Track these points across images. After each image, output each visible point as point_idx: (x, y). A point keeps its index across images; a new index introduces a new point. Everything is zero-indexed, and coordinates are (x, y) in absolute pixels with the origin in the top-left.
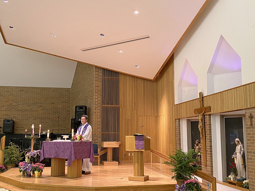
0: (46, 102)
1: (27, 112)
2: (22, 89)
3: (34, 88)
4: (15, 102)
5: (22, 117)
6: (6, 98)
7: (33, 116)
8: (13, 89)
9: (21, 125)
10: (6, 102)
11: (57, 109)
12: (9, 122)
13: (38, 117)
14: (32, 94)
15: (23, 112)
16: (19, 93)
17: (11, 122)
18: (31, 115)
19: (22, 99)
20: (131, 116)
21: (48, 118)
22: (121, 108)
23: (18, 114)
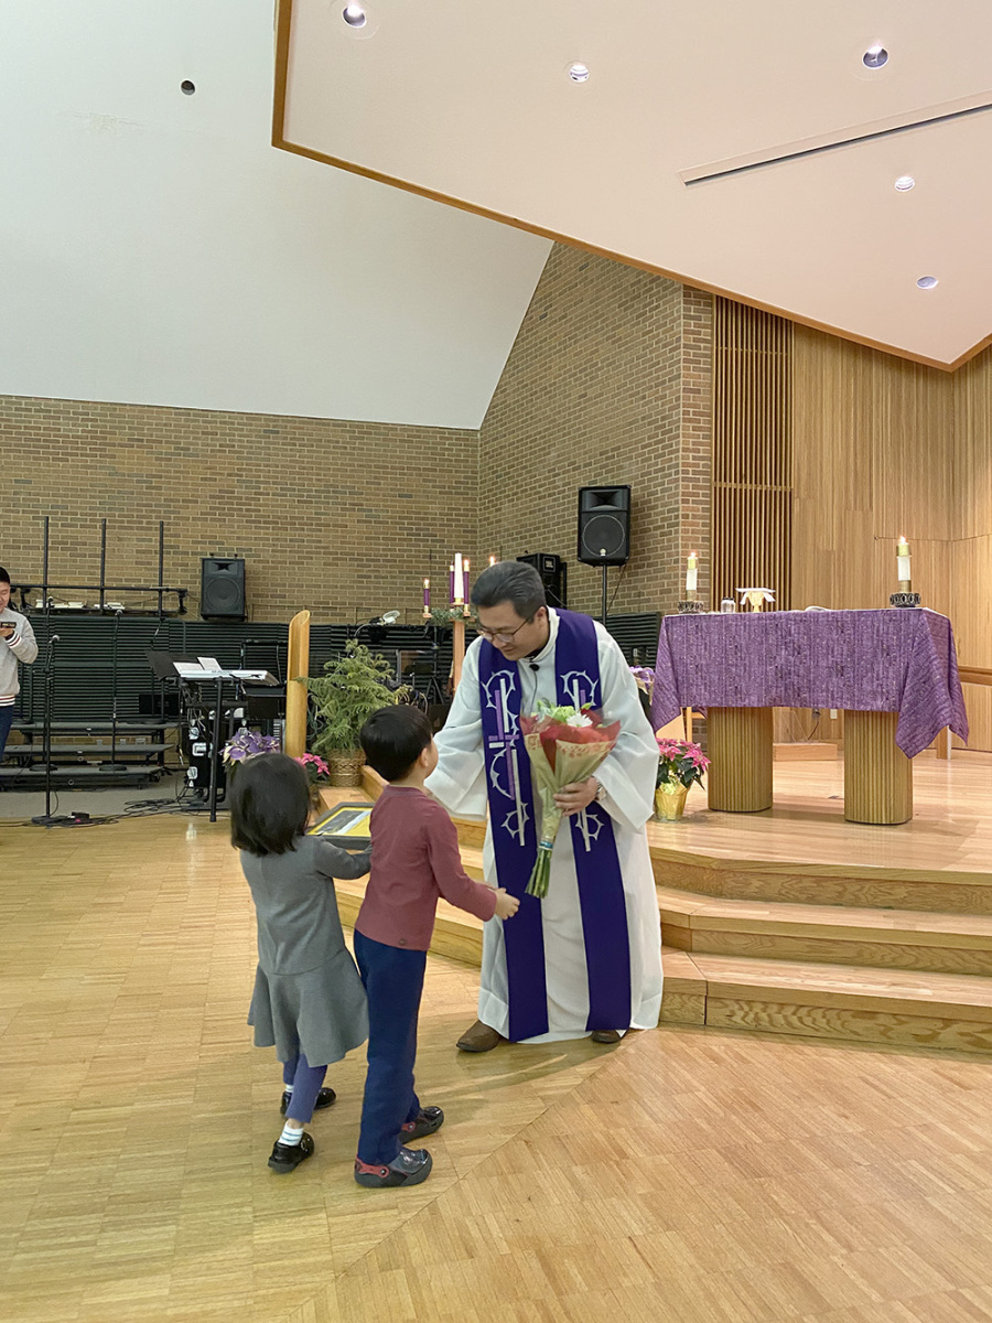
0: (378, 489)
1: (297, 529)
2: (274, 428)
3: (324, 424)
4: (244, 481)
5: (277, 551)
6: (202, 462)
7: (324, 548)
8: (233, 423)
9: (273, 585)
10: (206, 479)
11: (423, 519)
12: (224, 571)
13: (346, 554)
14: (317, 452)
15: (280, 529)
16: (258, 442)
17: (233, 571)
18: (313, 541)
19: (274, 472)
20: (840, 538)
21: (388, 561)
22: (799, 497)
23: (261, 539)
